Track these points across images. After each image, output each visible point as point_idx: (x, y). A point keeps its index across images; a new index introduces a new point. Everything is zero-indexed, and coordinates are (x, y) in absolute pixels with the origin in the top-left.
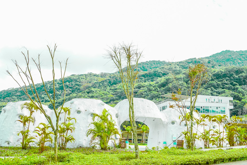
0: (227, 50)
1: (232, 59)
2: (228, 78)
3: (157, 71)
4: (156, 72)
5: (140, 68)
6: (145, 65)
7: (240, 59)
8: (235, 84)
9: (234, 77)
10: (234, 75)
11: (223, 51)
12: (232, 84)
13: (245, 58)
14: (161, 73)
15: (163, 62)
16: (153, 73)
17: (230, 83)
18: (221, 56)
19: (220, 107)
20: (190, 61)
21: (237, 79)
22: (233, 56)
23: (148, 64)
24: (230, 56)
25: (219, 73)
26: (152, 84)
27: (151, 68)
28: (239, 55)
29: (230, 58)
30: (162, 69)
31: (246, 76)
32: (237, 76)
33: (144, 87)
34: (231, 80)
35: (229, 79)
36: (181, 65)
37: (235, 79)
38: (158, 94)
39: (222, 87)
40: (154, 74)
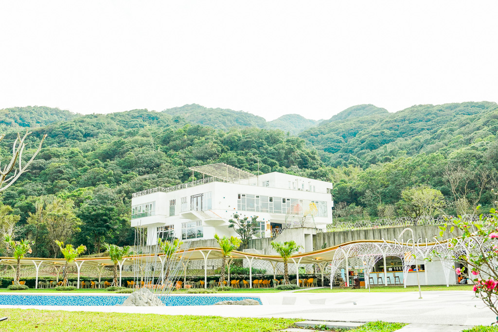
0: (194, 104)
1: (208, 121)
2: (254, 150)
3: (69, 126)
4: (68, 128)
5: (14, 118)
6: (24, 115)
7: (224, 123)
8: (273, 163)
9: (266, 149)
10: (265, 145)
11: (187, 106)
12: (265, 162)
13: (233, 121)
14: (81, 131)
15: (67, 113)
16: (60, 131)
17: (262, 161)
18: (186, 113)
19: (318, 202)
20: (137, 114)
21: (273, 154)
22: (211, 116)
23: (32, 113)
24: (205, 114)
25: (234, 138)
26: (77, 152)
27: (41, 121)
28: (220, 115)
29: (206, 118)
30: (81, 124)
31: (289, 149)
32: (272, 148)
33: (58, 156)
34: (262, 153)
35: (258, 152)
36: (120, 121)
37: (270, 154)
38: (107, 172)
39: (249, 167)
40: (62, 132)
